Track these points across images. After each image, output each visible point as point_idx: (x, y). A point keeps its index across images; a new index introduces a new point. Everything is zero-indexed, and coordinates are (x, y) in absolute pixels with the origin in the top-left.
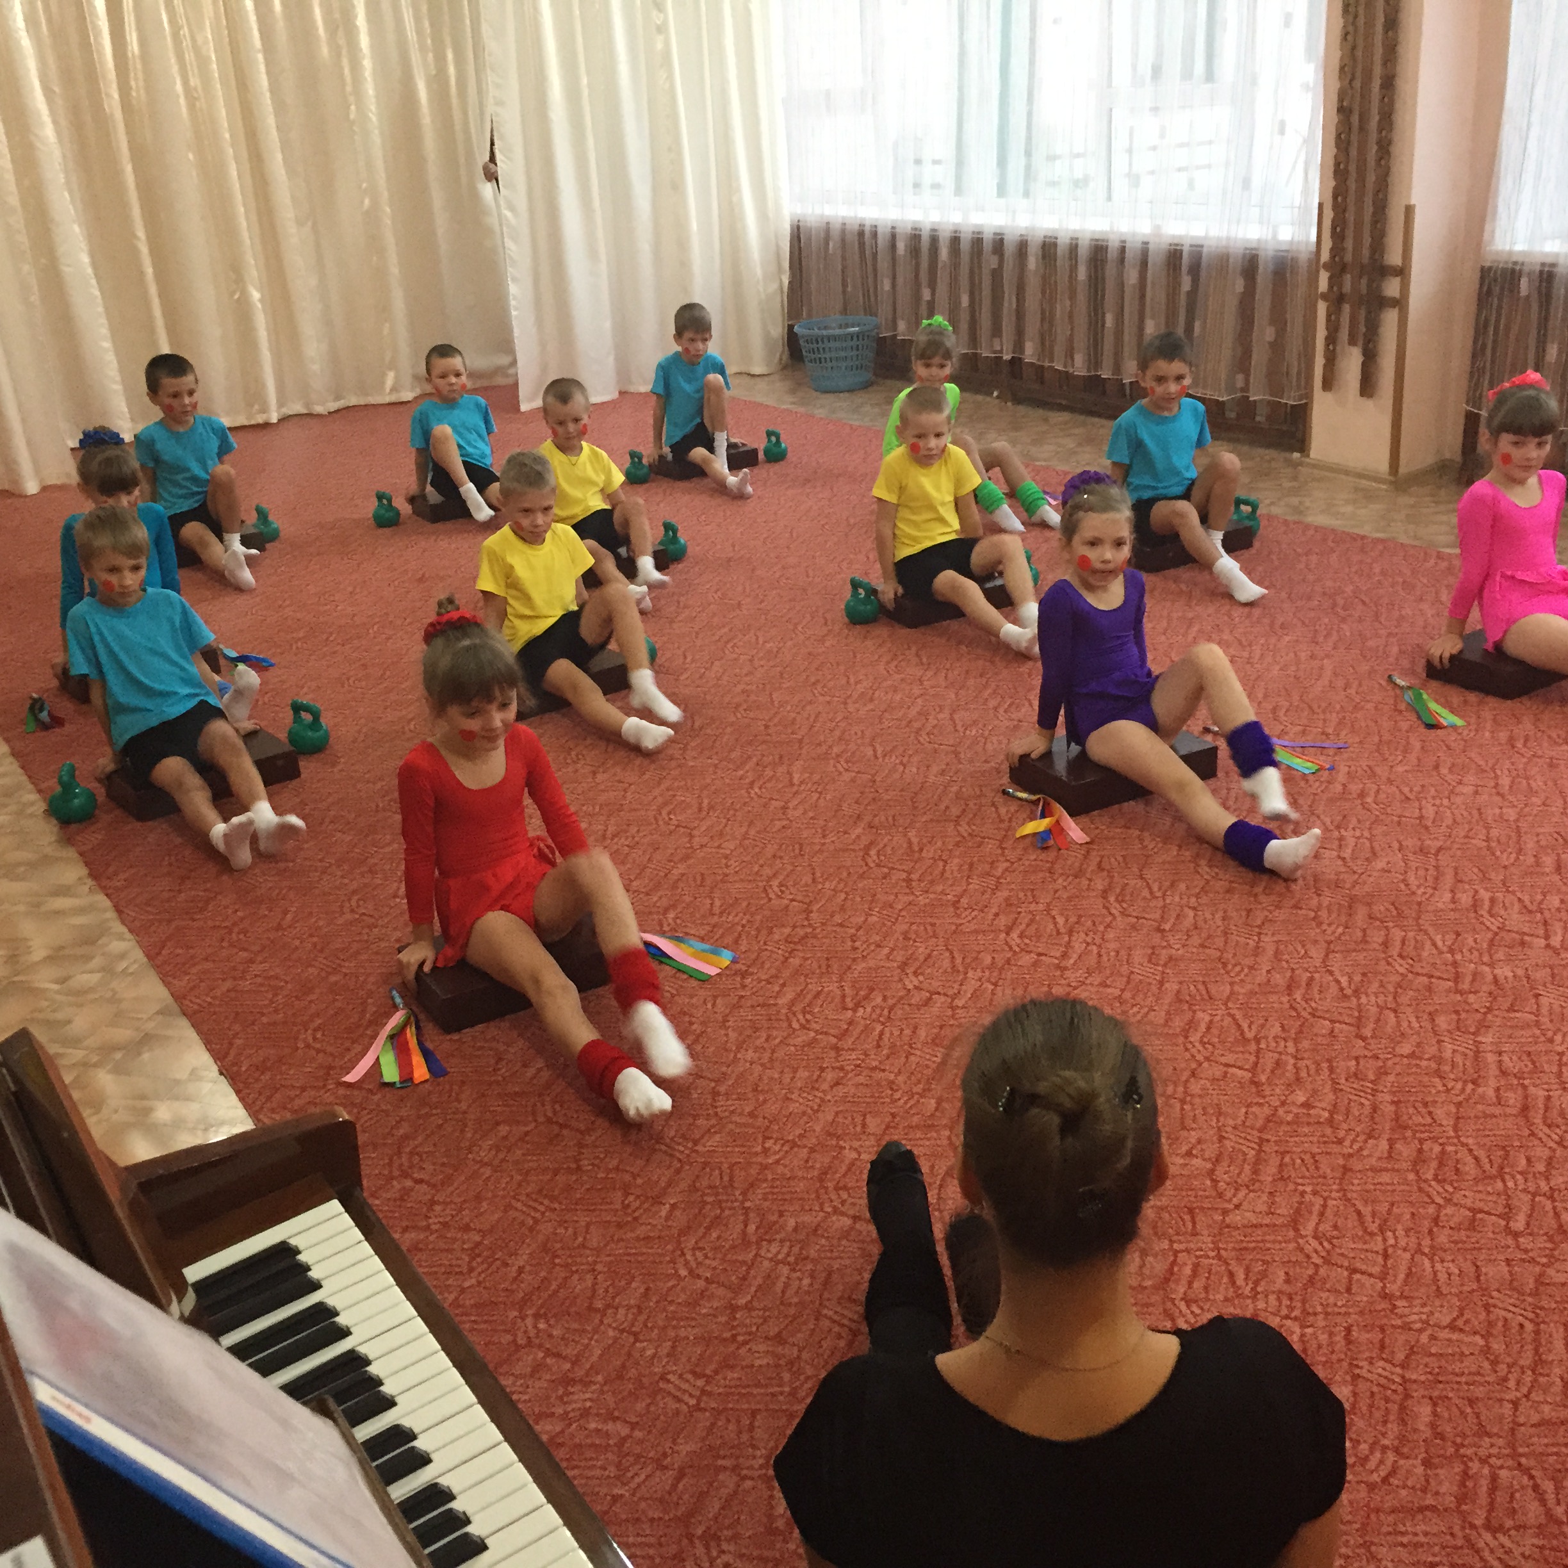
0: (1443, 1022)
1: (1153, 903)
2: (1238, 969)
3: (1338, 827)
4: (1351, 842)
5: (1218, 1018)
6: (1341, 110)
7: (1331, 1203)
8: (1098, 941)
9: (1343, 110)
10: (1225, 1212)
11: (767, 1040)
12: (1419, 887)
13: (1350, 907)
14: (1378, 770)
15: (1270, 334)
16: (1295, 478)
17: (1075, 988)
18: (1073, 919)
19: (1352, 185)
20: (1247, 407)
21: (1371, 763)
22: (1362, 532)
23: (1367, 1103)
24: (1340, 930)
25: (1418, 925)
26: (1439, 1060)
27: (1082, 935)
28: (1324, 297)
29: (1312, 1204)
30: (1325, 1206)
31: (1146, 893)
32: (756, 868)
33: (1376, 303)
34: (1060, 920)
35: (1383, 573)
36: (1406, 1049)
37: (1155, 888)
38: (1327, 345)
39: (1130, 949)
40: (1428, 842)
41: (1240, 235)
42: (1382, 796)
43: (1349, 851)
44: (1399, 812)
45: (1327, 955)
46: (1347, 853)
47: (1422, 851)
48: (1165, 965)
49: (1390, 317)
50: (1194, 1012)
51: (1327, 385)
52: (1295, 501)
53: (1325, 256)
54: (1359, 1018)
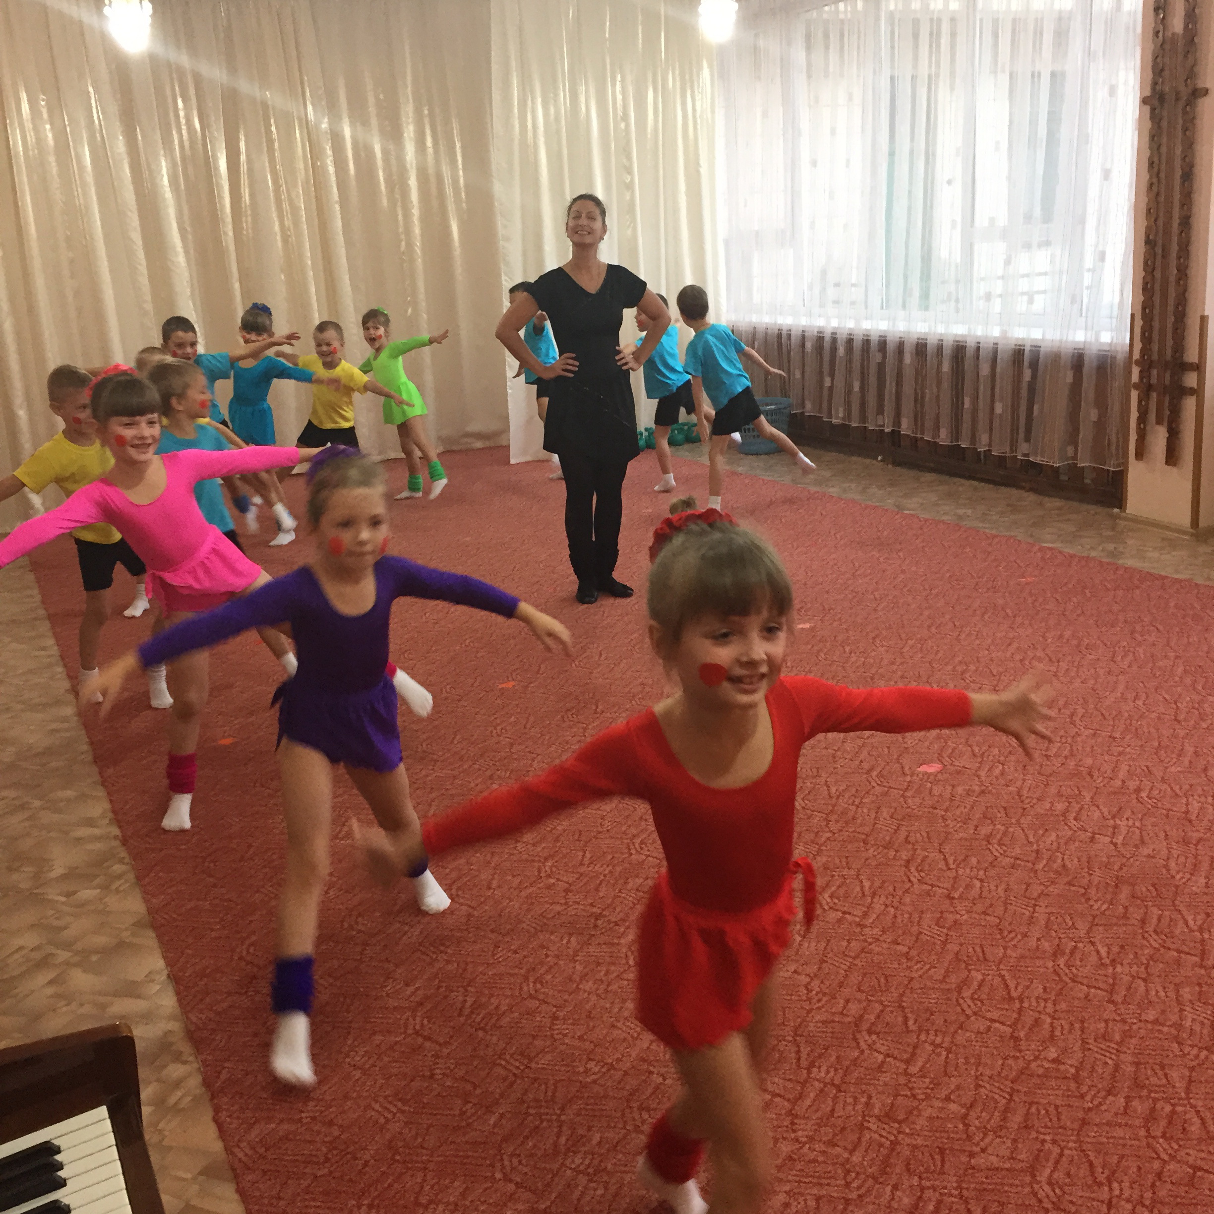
0: (1186, 993)
1: (948, 873)
2: (1012, 935)
3: (1114, 817)
4: (1124, 830)
5: (990, 977)
6: (1148, 242)
7: (1066, 1152)
8: (896, 904)
9: (1150, 242)
10: (972, 1155)
11: (606, 975)
12: (1178, 872)
13: (1116, 886)
14: (1154, 770)
15: (1094, 415)
16: (1113, 529)
17: (870, 944)
18: (877, 884)
19: (1157, 299)
20: (1076, 472)
21: (1149, 764)
22: (1163, 573)
23: (1110, 1062)
24: (1105, 907)
25: (1174, 905)
26: (1179, 1026)
27: (883, 898)
28: (1136, 387)
29: (1050, 1152)
30: (1061, 1155)
31: (942, 865)
32: (624, 829)
33: (1179, 392)
34: (867, 884)
35: (1176, 606)
36: (1151, 1015)
37: (951, 861)
38: (1139, 424)
39: (922, 912)
40: (1190, 834)
41: (1070, 338)
42: (1155, 793)
43: (1121, 838)
44: (1168, 806)
45: (1090, 928)
46: (1119, 839)
47: (1185, 842)
48: (949, 929)
49: (1190, 403)
50: (969, 971)
51: (1139, 455)
52: (1111, 547)
53: (1136, 355)
54: (1114, 984)
